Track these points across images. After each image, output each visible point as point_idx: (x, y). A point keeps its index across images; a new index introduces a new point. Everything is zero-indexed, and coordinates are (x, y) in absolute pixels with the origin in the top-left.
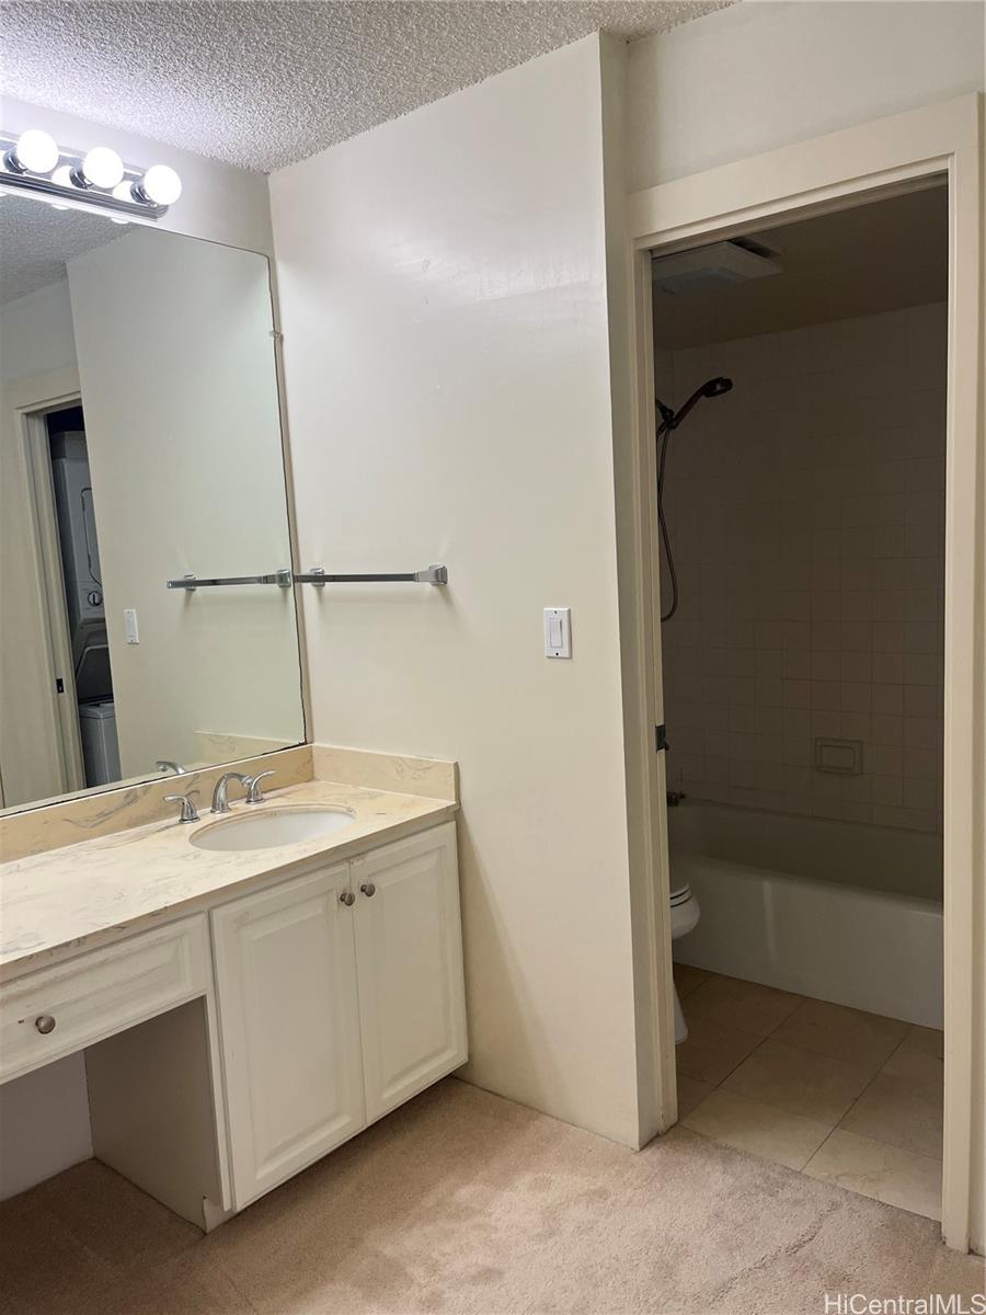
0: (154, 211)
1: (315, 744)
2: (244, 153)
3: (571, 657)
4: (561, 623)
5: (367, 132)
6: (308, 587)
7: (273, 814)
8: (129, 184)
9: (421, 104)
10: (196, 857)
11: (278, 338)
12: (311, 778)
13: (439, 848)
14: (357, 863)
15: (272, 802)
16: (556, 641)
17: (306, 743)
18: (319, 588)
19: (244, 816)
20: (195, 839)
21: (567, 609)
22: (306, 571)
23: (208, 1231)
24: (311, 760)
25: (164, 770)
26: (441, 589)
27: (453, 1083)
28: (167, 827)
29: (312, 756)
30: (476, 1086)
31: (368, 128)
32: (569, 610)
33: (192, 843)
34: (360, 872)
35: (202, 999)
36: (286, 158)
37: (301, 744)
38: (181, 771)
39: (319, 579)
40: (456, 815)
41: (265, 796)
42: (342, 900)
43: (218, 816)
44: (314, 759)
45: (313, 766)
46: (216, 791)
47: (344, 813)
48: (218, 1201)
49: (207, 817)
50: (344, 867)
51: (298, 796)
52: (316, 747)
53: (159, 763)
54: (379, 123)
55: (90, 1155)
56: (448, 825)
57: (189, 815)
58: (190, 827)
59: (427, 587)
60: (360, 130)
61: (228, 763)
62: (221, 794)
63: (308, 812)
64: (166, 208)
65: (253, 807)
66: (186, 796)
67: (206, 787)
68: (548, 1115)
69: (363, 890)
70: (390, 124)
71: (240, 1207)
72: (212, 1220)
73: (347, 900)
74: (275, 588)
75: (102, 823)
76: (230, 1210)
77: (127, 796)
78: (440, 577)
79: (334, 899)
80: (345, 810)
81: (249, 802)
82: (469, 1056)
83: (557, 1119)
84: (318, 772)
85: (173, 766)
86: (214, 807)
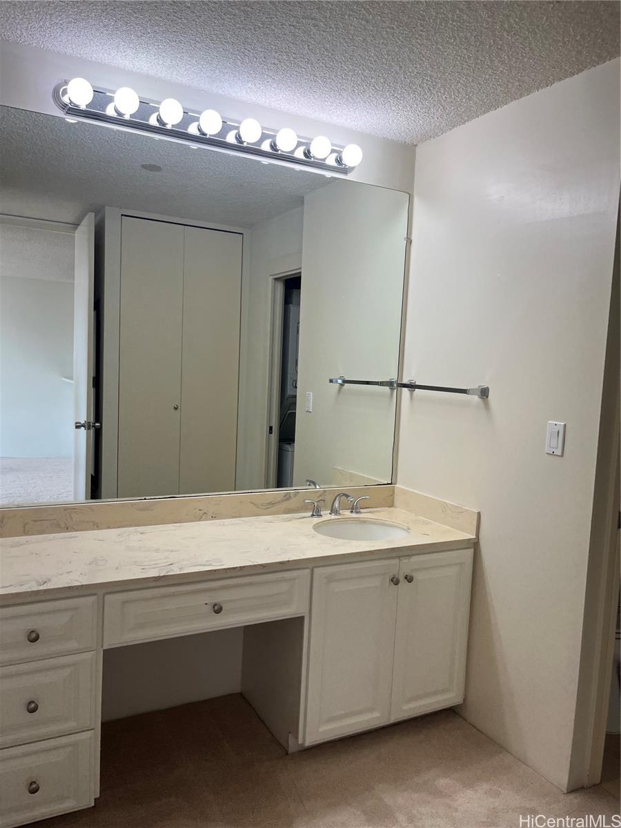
0: (345, 171)
1: (397, 485)
2: (403, 134)
3: (562, 456)
4: (558, 432)
5: (477, 119)
6: (405, 390)
7: (364, 522)
8: (335, 155)
9: (512, 101)
10: (313, 537)
11: (409, 241)
12: (392, 505)
13: (461, 564)
14: (405, 561)
15: (365, 515)
16: (554, 443)
17: (391, 484)
18: (412, 392)
19: (346, 520)
20: (317, 527)
21: (563, 424)
22: (405, 381)
23: (289, 753)
24: (393, 494)
25: (309, 485)
26: (484, 402)
27: (450, 713)
28: (304, 517)
29: (394, 492)
30: (466, 721)
31: (478, 117)
32: (565, 425)
33: (314, 529)
34: (406, 566)
35: (302, 618)
36: (426, 137)
37: (388, 484)
38: (318, 487)
39: (412, 386)
40: (475, 545)
41: (361, 510)
42: (392, 581)
43: (333, 517)
44: (395, 495)
45: (393, 498)
46: (334, 502)
47: (404, 529)
48: (297, 738)
49: (326, 515)
50: (396, 561)
51: (382, 514)
52: (398, 488)
53: (308, 481)
54: (485, 113)
55: (240, 691)
56: (469, 550)
57: (317, 513)
58: (316, 520)
59: (475, 398)
60: (473, 118)
61: (345, 486)
62: (337, 504)
63: (384, 525)
64: (353, 168)
65: (354, 515)
66: (317, 502)
67: (329, 498)
68: (509, 752)
69: (406, 578)
70: (492, 113)
71: (307, 744)
72: (292, 748)
73: (395, 581)
74: (387, 389)
75: (269, 508)
76: (302, 744)
77: (285, 496)
78: (484, 393)
79: (388, 580)
80: (405, 528)
81: (352, 512)
82: (464, 700)
83: (515, 757)
84: (397, 502)
85: (314, 484)
86: (331, 511)
